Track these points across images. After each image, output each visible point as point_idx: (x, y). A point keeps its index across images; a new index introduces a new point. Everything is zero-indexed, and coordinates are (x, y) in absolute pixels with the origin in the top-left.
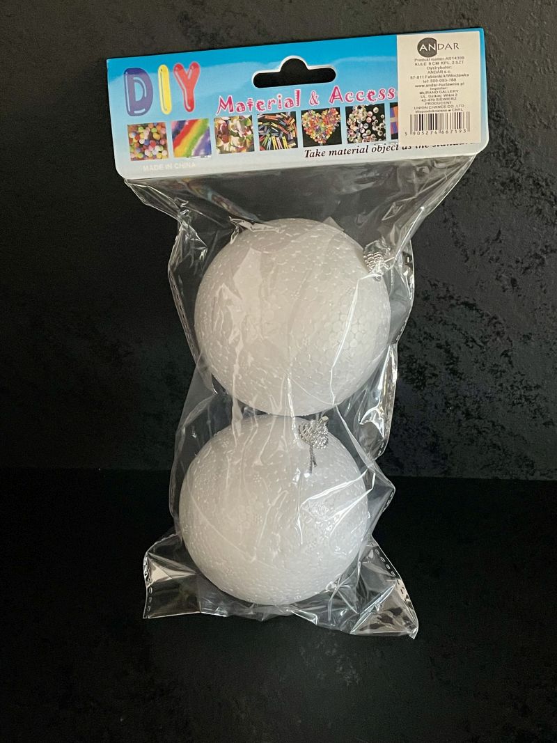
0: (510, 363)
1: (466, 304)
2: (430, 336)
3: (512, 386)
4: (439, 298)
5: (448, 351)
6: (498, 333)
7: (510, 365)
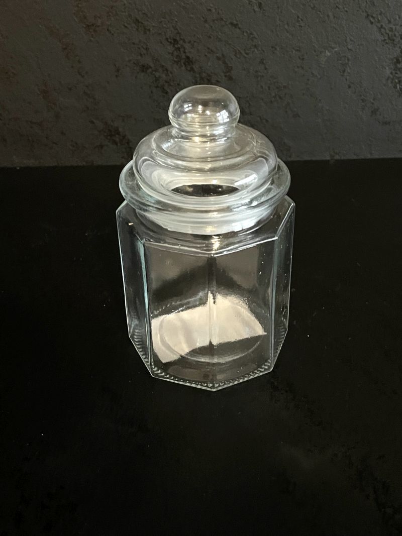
0: (266, 69)
1: (232, 24)
2: (212, 51)
3: (269, 88)
4: (214, 21)
5: (224, 63)
6: (255, 46)
7: (265, 71)
